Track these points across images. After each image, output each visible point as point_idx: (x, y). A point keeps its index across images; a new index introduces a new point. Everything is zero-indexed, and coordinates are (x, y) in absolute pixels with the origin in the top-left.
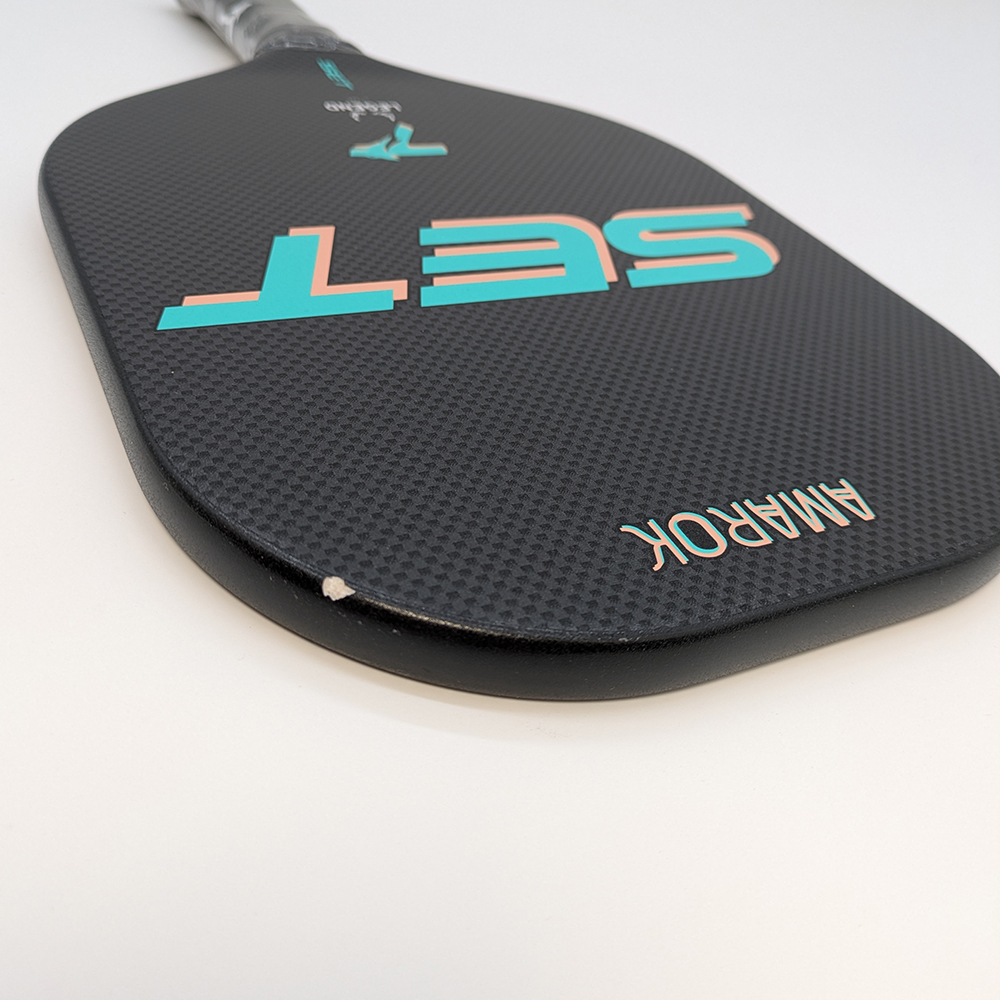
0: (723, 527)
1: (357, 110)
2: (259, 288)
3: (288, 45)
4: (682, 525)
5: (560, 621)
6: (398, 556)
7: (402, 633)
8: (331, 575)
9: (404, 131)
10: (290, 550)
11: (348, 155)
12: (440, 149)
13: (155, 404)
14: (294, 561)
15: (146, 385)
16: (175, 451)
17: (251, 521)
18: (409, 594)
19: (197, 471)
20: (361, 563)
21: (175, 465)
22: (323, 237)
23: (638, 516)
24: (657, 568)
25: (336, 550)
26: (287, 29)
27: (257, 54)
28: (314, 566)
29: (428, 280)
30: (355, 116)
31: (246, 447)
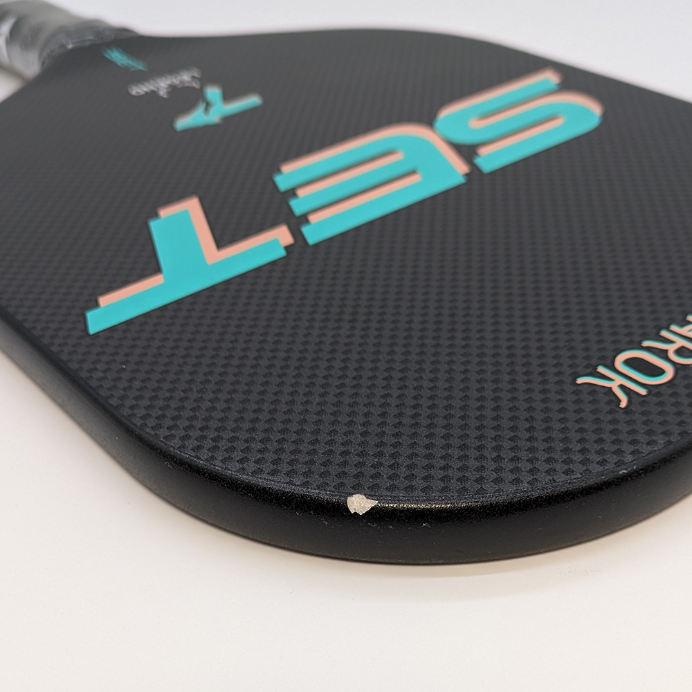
0: (663, 354)
1: (161, 88)
4: (629, 362)
5: (563, 473)
6: (400, 461)
7: (431, 524)
8: (351, 494)
9: (213, 93)
10: (306, 484)
11: (174, 130)
12: (253, 101)
13: (122, 398)
14: (314, 492)
15: (106, 384)
16: (163, 433)
17: (260, 471)
18: (425, 490)
19: (191, 443)
20: (371, 477)
21: (168, 443)
22: (191, 209)
23: (587, 366)
24: (623, 404)
25: (344, 473)
28: (332, 492)
29: (304, 219)
30: (163, 93)
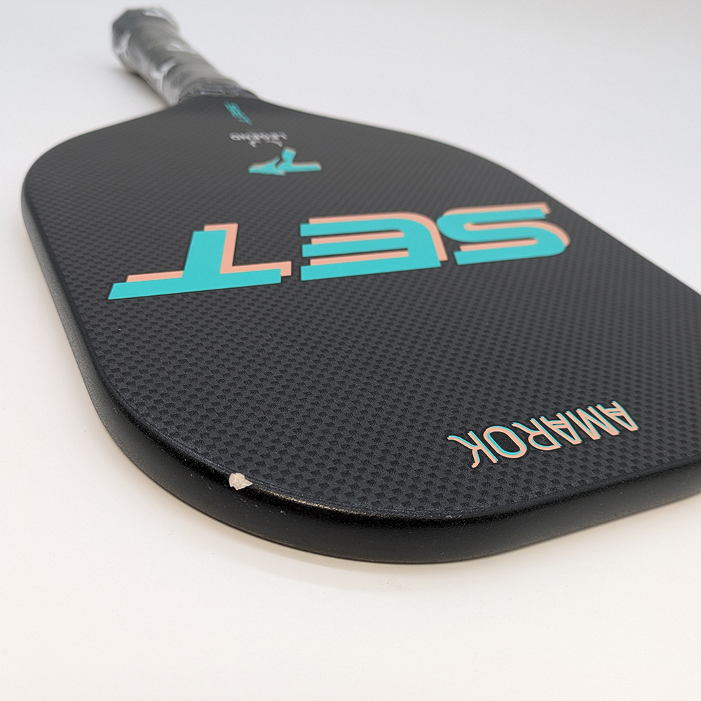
0: (524, 437)
1: (255, 138)
2: (182, 268)
3: (203, 93)
4: (493, 435)
5: (403, 503)
6: (284, 458)
7: (287, 513)
8: (235, 472)
9: (289, 154)
10: (205, 455)
11: (248, 172)
12: (315, 166)
13: (106, 352)
14: (209, 462)
15: (100, 339)
16: (122, 385)
17: (177, 434)
18: (292, 485)
19: (139, 399)
20: (257, 464)
21: (122, 394)
22: (230, 231)
23: (461, 429)
24: (474, 466)
25: (238, 454)
26: (203, 81)
27: (180, 100)
28: (222, 466)
29: (307, 261)
30: (253, 143)
31: (173, 382)
